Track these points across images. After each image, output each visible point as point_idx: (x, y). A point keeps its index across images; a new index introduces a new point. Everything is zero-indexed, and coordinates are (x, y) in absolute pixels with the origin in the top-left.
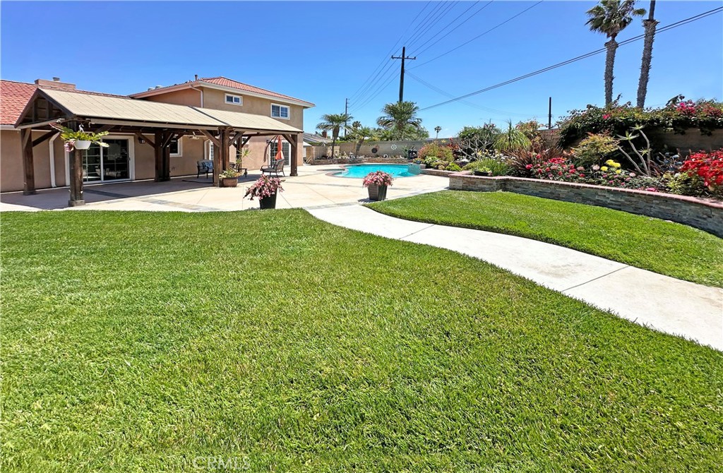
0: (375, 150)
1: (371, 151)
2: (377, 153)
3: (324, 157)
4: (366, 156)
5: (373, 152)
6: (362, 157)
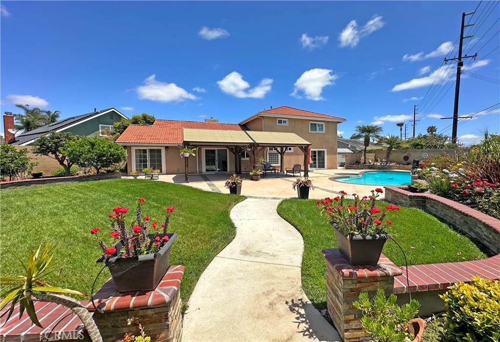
0: (406, 158)
1: (402, 158)
2: (409, 161)
3: (358, 162)
4: (397, 163)
5: (404, 160)
6: (393, 164)
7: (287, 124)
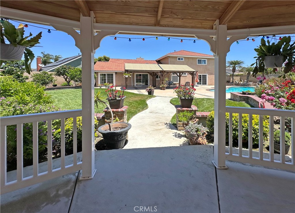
3: (228, 82)
4: (254, 82)
6: (251, 83)
7: (183, 60)
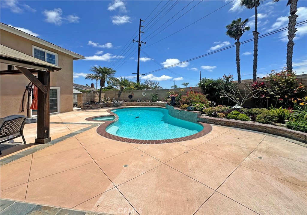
0: (130, 97)
1: (128, 97)
2: (133, 98)
3: (93, 102)
4: (125, 101)
5: (129, 98)
6: (122, 102)
